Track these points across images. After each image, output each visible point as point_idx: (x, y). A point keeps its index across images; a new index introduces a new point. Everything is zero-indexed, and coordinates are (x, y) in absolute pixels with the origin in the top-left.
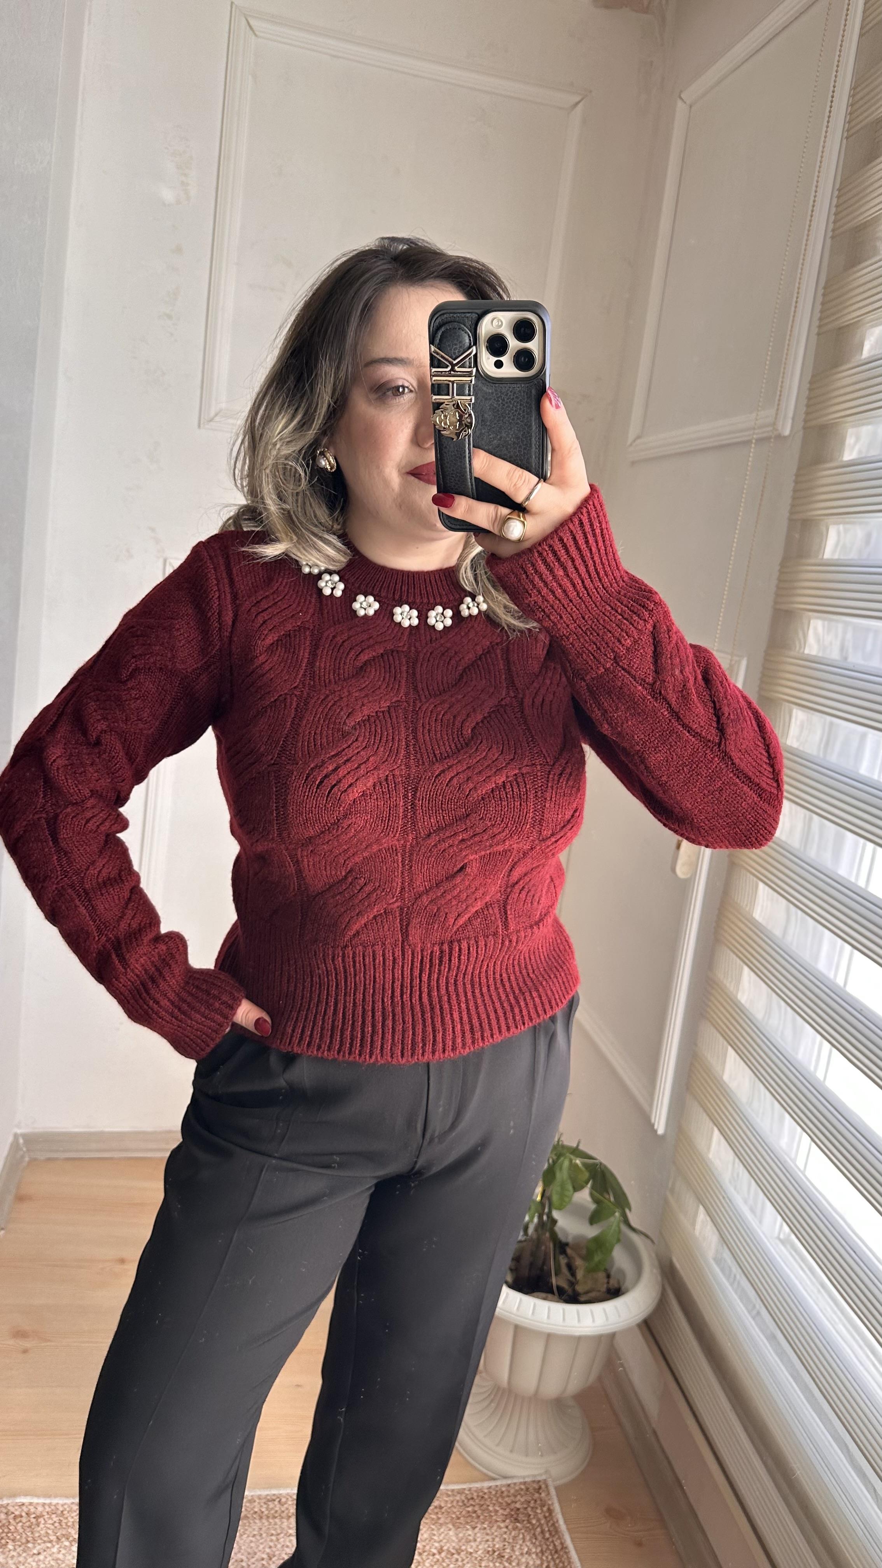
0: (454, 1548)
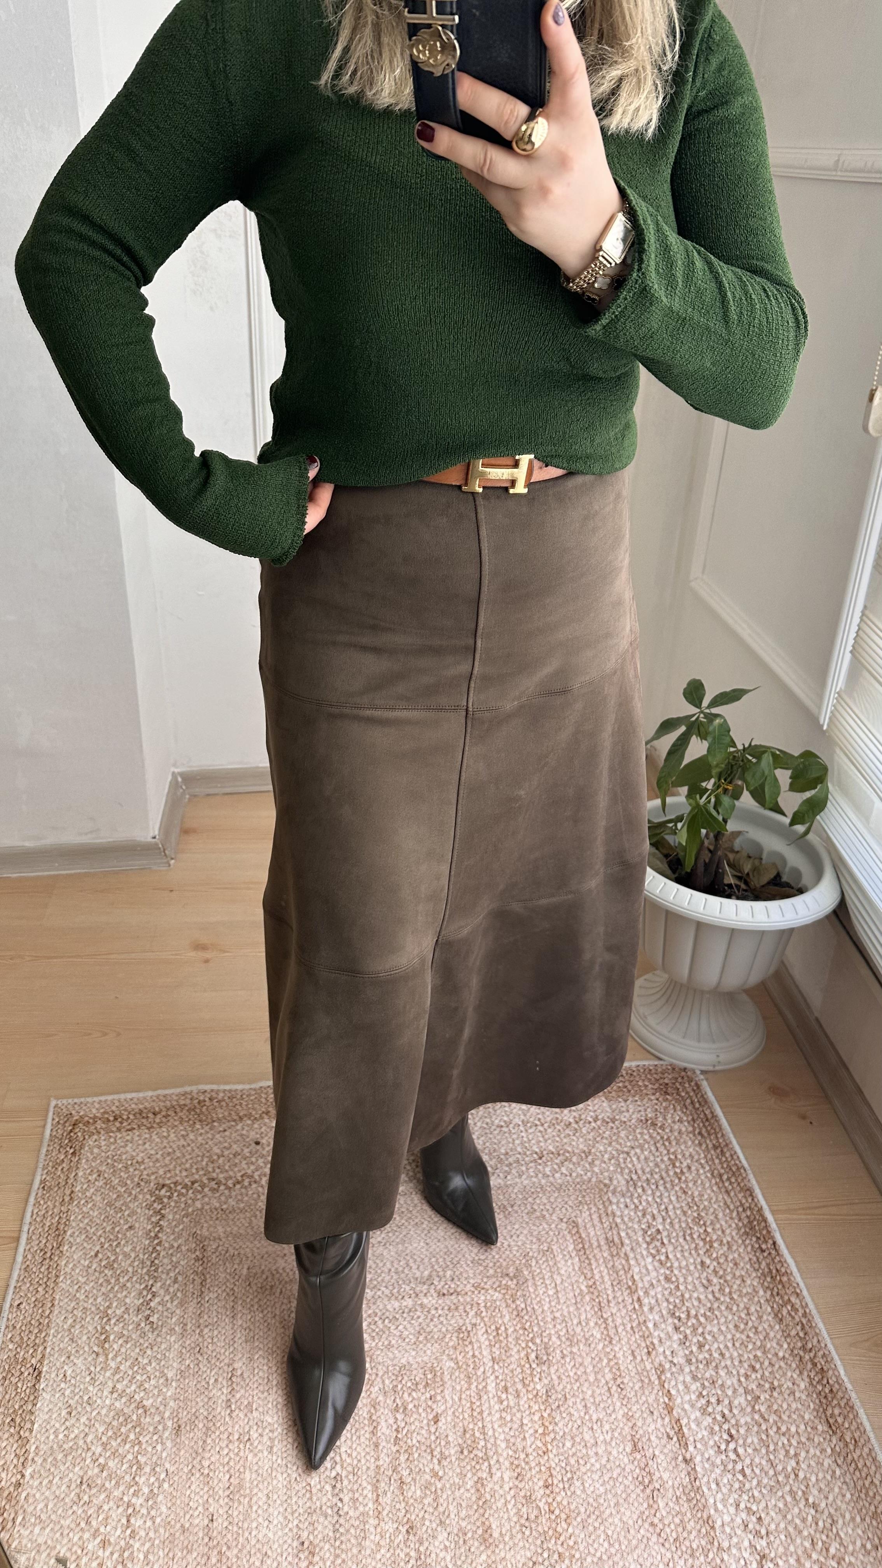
0: (608, 1117)
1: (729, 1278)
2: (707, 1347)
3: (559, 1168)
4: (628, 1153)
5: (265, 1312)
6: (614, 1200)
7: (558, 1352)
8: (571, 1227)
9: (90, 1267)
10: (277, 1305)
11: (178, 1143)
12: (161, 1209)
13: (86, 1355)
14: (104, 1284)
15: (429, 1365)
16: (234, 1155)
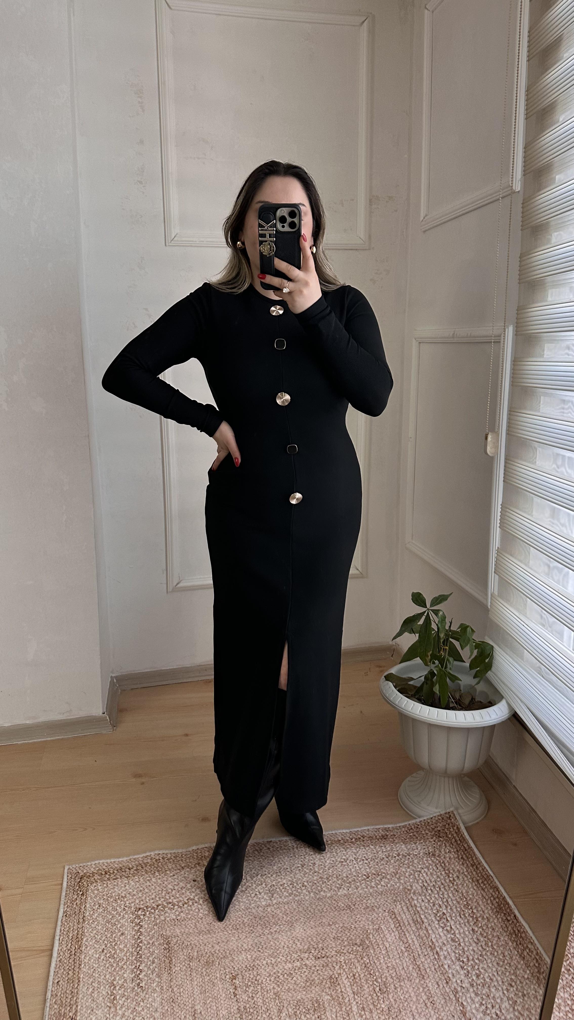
1: (490, 937)
2: (482, 976)
3: (380, 882)
4: (420, 872)
5: (211, 976)
6: (415, 898)
7: (392, 986)
8: (391, 915)
9: (99, 958)
10: (217, 972)
11: (146, 884)
12: (140, 922)
13: (103, 1008)
14: (110, 967)
15: (315, 999)
16: (181, 888)
